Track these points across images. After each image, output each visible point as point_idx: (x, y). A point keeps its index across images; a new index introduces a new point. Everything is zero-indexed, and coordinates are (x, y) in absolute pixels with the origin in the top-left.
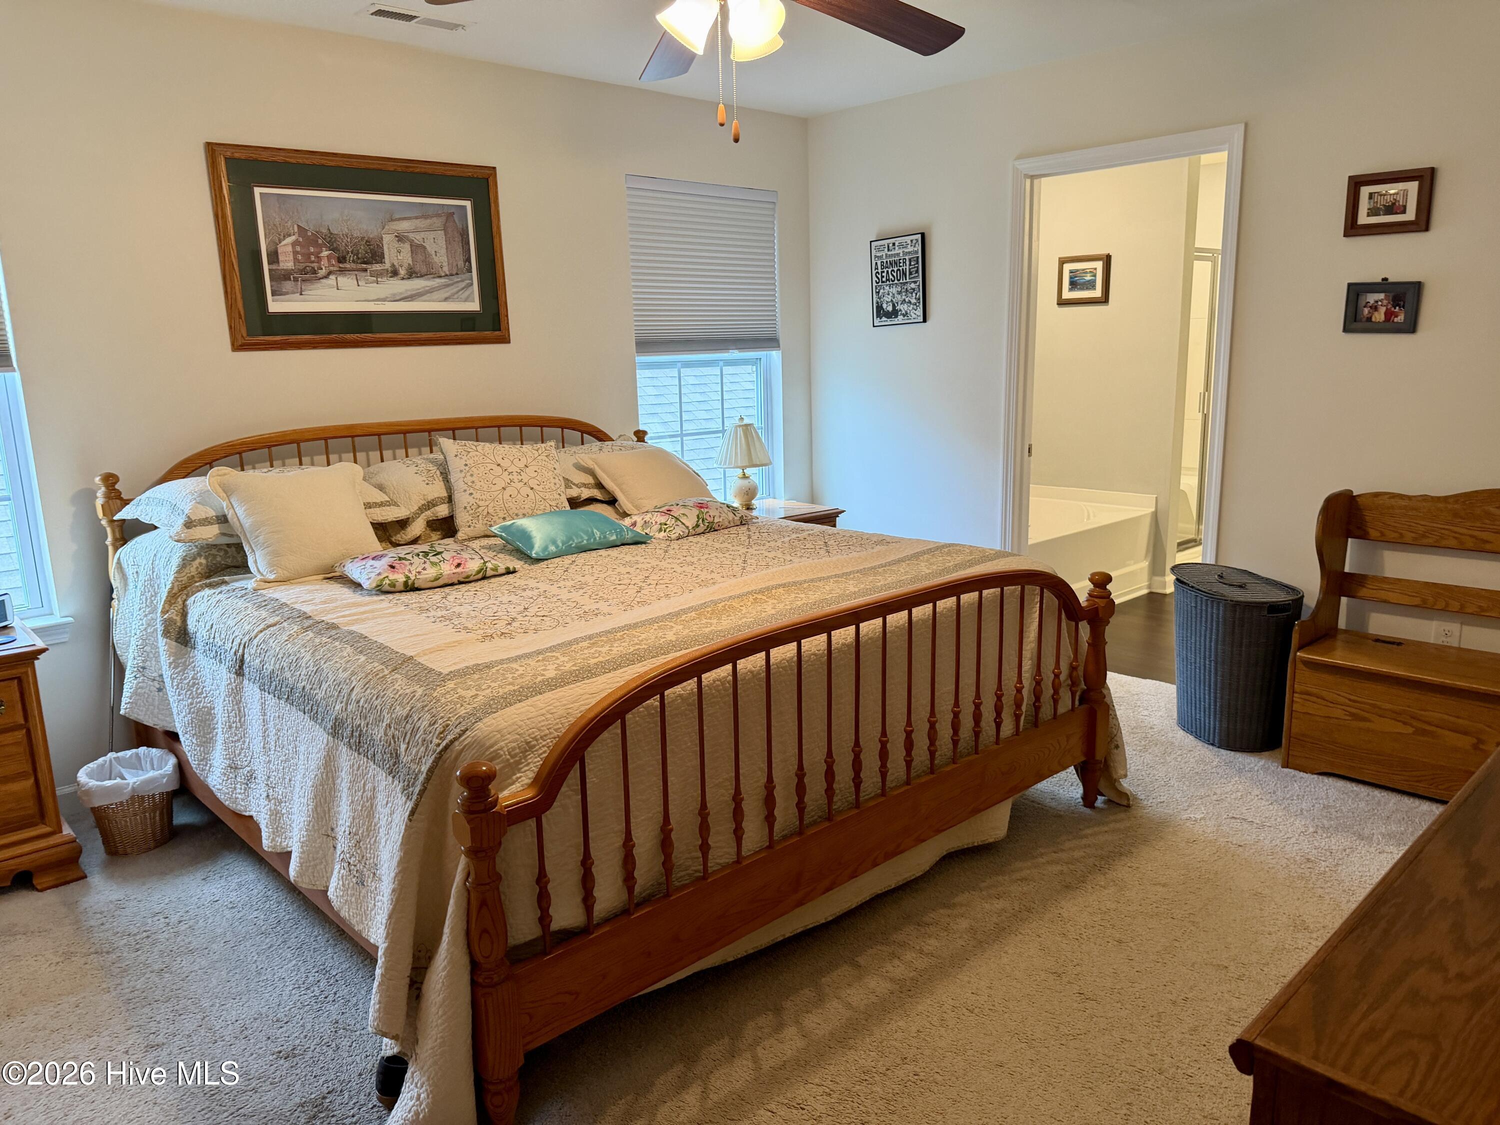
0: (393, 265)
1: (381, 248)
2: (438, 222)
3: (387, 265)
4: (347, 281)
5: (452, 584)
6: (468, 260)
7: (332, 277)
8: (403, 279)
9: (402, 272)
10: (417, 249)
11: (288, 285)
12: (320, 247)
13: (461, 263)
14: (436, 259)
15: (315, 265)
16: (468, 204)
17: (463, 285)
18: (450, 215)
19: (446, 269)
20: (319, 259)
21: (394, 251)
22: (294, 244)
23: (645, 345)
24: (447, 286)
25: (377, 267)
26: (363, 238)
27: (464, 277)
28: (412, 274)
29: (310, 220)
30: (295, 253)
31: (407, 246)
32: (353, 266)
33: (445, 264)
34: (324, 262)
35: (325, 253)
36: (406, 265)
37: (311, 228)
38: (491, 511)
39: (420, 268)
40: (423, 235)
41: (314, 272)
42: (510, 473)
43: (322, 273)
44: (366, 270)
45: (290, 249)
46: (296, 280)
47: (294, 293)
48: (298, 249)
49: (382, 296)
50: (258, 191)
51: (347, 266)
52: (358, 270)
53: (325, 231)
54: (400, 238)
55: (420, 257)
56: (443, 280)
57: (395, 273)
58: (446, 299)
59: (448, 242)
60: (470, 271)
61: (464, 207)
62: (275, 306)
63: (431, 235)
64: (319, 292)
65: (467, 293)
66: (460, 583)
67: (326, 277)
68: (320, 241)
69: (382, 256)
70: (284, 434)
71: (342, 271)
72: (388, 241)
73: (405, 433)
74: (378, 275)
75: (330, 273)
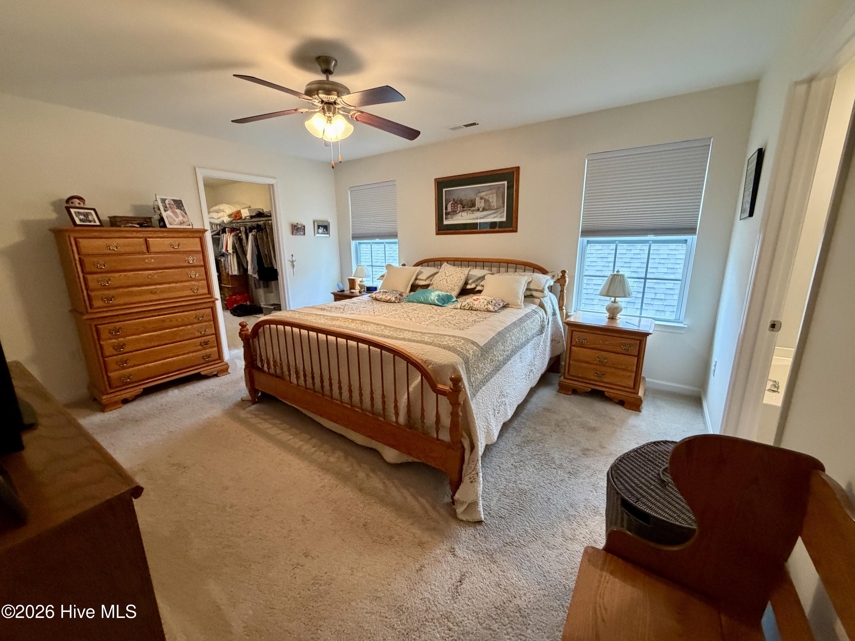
0: (478, 208)
2: (494, 191)
3: (476, 208)
4: (464, 214)
6: (504, 203)
7: (460, 213)
8: (481, 212)
9: (481, 209)
10: (486, 201)
11: (449, 216)
12: (458, 204)
14: (492, 204)
15: (456, 210)
17: (500, 212)
19: (495, 207)
20: (457, 208)
21: (479, 202)
22: (452, 204)
24: (495, 213)
25: (473, 208)
26: (470, 200)
27: (501, 209)
28: (484, 210)
29: (456, 197)
30: (452, 206)
31: (483, 201)
33: (495, 205)
34: (459, 209)
35: (459, 206)
36: (482, 207)
37: (456, 199)
39: (487, 208)
40: (489, 196)
41: (456, 212)
44: (470, 210)
45: (450, 205)
46: (451, 214)
47: (450, 218)
49: (474, 218)
51: (465, 209)
52: (468, 210)
53: (459, 199)
54: (481, 198)
55: (487, 204)
56: (494, 211)
57: (478, 210)
58: (494, 217)
59: (498, 197)
60: (504, 207)
62: (446, 222)
63: (491, 196)
64: (457, 218)
65: (502, 215)
67: (459, 213)
68: (458, 202)
69: (475, 205)
71: (463, 211)
72: (478, 199)
74: (473, 211)
75: (460, 212)
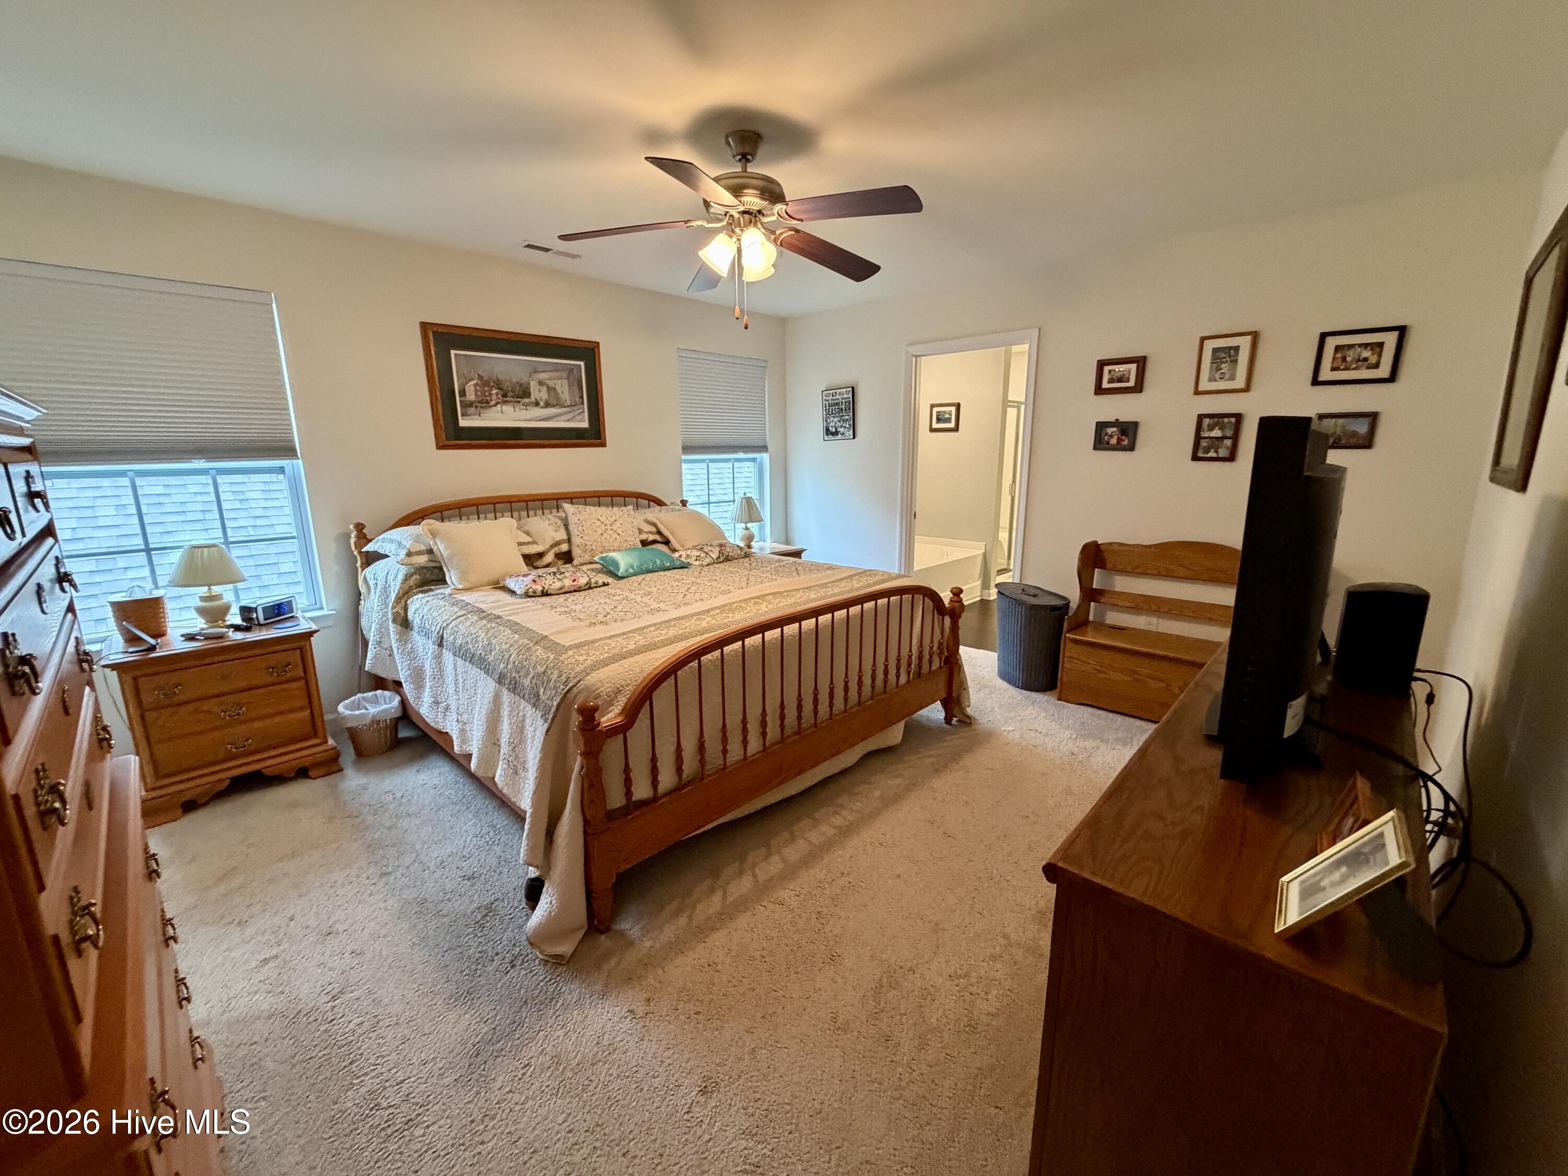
0: (536, 399)
1: (528, 388)
2: (564, 374)
3: (533, 399)
4: (508, 408)
5: (570, 592)
6: (582, 397)
7: (499, 406)
8: (542, 408)
9: (542, 404)
10: (551, 390)
11: (472, 410)
12: (491, 388)
13: (577, 399)
14: (562, 396)
15: (488, 398)
16: (582, 364)
17: (580, 411)
18: (571, 370)
19: (568, 402)
20: (491, 395)
21: (537, 391)
22: (476, 385)
23: (687, 449)
24: (569, 412)
25: (527, 400)
26: (518, 383)
27: (578, 407)
28: (547, 405)
29: (485, 371)
30: (476, 391)
31: (545, 388)
32: (512, 399)
33: (568, 399)
34: (494, 397)
35: (494, 391)
36: (544, 400)
37: (486, 376)
38: (594, 548)
39: (553, 401)
40: (556, 381)
41: (487, 402)
42: (606, 525)
43: (493, 403)
44: (519, 402)
45: (473, 388)
46: (476, 407)
47: (474, 415)
48: (478, 388)
49: (528, 418)
50: (453, 352)
51: (508, 399)
52: (515, 402)
53: (495, 378)
54: (541, 383)
55: (553, 394)
56: (567, 409)
57: (537, 404)
58: (568, 420)
59: (569, 386)
60: (583, 403)
61: (580, 366)
62: (463, 423)
63: (560, 382)
64: (492, 415)
65: (581, 417)
66: (575, 591)
67: (495, 406)
68: (492, 384)
69: (530, 394)
70: (469, 500)
71: (505, 402)
72: (533, 385)
73: (542, 500)
74: (526, 405)
75: (497, 403)
